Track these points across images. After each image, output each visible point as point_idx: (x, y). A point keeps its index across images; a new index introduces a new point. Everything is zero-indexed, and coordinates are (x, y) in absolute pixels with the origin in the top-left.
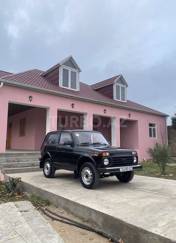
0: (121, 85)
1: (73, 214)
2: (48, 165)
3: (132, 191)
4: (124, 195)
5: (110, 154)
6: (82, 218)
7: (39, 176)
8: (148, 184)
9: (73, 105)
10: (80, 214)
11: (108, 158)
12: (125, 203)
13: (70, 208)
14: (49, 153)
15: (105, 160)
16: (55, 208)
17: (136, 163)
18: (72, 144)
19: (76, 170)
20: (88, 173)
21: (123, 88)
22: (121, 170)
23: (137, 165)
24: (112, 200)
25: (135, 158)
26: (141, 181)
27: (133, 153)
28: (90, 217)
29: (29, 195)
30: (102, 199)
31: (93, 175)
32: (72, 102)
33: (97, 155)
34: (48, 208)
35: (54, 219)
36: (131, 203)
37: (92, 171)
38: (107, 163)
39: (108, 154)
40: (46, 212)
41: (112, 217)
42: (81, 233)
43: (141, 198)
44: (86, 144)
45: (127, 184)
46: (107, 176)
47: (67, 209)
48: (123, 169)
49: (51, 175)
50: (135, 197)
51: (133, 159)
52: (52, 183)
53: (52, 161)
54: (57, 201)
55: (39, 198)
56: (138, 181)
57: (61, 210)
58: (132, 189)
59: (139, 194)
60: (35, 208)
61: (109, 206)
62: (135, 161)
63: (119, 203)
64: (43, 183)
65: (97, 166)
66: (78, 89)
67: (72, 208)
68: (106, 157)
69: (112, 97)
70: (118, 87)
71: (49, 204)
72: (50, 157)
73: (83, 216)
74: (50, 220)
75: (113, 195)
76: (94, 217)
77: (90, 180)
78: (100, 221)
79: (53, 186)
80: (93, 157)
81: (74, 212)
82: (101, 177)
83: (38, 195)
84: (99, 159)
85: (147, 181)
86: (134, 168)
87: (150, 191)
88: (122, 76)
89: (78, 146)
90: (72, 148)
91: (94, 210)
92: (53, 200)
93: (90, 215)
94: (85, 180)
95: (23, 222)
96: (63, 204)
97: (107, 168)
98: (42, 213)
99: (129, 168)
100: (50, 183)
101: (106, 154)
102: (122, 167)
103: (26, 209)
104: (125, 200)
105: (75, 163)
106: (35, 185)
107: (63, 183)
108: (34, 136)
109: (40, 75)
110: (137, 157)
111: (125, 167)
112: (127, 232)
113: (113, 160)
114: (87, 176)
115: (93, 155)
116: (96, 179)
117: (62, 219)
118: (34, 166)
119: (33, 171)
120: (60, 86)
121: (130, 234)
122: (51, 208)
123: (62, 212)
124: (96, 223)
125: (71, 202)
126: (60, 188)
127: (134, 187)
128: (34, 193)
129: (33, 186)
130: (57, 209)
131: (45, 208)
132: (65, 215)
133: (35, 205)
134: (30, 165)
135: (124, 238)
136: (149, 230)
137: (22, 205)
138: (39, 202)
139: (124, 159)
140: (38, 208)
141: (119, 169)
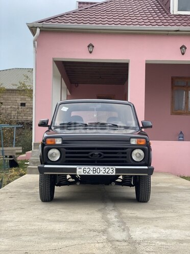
5: (64, 142)
9: (183, 48)
11: (58, 149)
22: (80, 172)
39: (59, 142)
99: (104, 170)
102: (83, 167)
111: (91, 167)
113: (67, 153)
141: (76, 169)
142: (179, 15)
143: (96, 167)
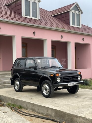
0: (76, 12)
1: (37, 112)
2: (18, 83)
3: (75, 98)
4: (69, 101)
5: (62, 75)
6: (43, 114)
7: (11, 91)
8: (89, 94)
9: (34, 32)
10: (42, 111)
11: (60, 77)
12: (69, 105)
13: (35, 108)
14: (17, 74)
15: (58, 78)
16: (25, 110)
17: (80, 80)
18: (35, 68)
19: (38, 86)
20: (46, 88)
21: (78, 15)
22: (69, 85)
23: (81, 81)
24: (62, 103)
25: (79, 77)
26: (84, 93)
27: (78, 73)
28: (47, 112)
29: (6, 104)
30: (55, 103)
31: (50, 89)
32: (34, 30)
33: (52, 75)
34: (21, 110)
35: (26, 115)
36: (72, 105)
37: (49, 86)
38: (60, 80)
39: (60, 75)
40: (20, 112)
41: (60, 111)
42: (42, 121)
43: (80, 102)
44: (45, 68)
45: (74, 95)
46: (60, 89)
47: (33, 110)
48: (70, 84)
49: (20, 90)
50: (76, 101)
51: (78, 77)
52: (22, 95)
53: (21, 80)
54: (26, 105)
55: (13, 105)
56: (82, 92)
57: (30, 110)
58: (76, 97)
59: (80, 100)
60: (12, 110)
61: (59, 106)
62: (79, 79)
63: (65, 105)
64: (15, 95)
65: (53, 83)
66: (38, 18)
67: (36, 109)
68: (59, 76)
69: (68, 23)
70: (74, 14)
71: (21, 107)
72: (19, 77)
73: (43, 113)
74: (23, 116)
75: (63, 101)
76: (50, 112)
77: (48, 92)
78: (53, 114)
79: (22, 97)
80: (50, 77)
81: (38, 111)
82: (56, 90)
83: (13, 103)
84: (54, 78)
85: (89, 92)
86: (78, 83)
87: (88, 98)
88: (77, 4)
89: (40, 69)
90: (35, 71)
91: (49, 108)
92: (24, 105)
93: (47, 111)
94: (45, 92)
95: (6, 117)
96: (30, 107)
97: (59, 84)
98: (17, 113)
99: (75, 84)
100: (20, 95)
101: (59, 75)
102: (69, 83)
103: (6, 111)
104: (70, 103)
105: (37, 81)
106: (10, 96)
107: (29, 95)
108: (2, 59)
109: (4, 4)
110: (81, 76)
111: (72, 83)
112: (67, 118)
113: (64, 79)
114: (46, 90)
115: (50, 75)
116: (52, 91)
117: (31, 115)
118: (6, 84)
119: (5, 87)
120: (22, 15)
121: (69, 119)
122: (22, 110)
123: (30, 111)
124: (51, 116)
125: (36, 105)
126: (28, 98)
127: (78, 96)
128: (10, 102)
129: (8, 98)
130: (27, 110)
131: (19, 110)
132: (32, 113)
133: (12, 109)
134: (2, 83)
135: (65, 121)
136: (77, 115)
137: (3, 109)
138: (14, 107)
139: (71, 78)
140: (14, 110)
141: (67, 84)
142: (26, 17)
143: (73, 83)
